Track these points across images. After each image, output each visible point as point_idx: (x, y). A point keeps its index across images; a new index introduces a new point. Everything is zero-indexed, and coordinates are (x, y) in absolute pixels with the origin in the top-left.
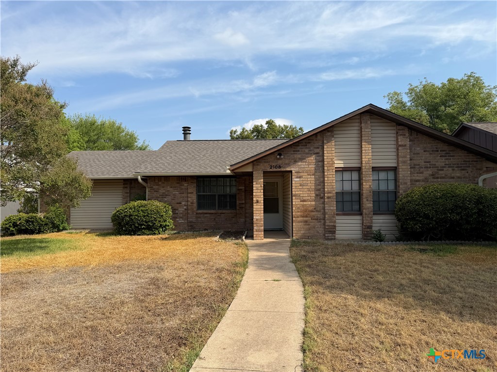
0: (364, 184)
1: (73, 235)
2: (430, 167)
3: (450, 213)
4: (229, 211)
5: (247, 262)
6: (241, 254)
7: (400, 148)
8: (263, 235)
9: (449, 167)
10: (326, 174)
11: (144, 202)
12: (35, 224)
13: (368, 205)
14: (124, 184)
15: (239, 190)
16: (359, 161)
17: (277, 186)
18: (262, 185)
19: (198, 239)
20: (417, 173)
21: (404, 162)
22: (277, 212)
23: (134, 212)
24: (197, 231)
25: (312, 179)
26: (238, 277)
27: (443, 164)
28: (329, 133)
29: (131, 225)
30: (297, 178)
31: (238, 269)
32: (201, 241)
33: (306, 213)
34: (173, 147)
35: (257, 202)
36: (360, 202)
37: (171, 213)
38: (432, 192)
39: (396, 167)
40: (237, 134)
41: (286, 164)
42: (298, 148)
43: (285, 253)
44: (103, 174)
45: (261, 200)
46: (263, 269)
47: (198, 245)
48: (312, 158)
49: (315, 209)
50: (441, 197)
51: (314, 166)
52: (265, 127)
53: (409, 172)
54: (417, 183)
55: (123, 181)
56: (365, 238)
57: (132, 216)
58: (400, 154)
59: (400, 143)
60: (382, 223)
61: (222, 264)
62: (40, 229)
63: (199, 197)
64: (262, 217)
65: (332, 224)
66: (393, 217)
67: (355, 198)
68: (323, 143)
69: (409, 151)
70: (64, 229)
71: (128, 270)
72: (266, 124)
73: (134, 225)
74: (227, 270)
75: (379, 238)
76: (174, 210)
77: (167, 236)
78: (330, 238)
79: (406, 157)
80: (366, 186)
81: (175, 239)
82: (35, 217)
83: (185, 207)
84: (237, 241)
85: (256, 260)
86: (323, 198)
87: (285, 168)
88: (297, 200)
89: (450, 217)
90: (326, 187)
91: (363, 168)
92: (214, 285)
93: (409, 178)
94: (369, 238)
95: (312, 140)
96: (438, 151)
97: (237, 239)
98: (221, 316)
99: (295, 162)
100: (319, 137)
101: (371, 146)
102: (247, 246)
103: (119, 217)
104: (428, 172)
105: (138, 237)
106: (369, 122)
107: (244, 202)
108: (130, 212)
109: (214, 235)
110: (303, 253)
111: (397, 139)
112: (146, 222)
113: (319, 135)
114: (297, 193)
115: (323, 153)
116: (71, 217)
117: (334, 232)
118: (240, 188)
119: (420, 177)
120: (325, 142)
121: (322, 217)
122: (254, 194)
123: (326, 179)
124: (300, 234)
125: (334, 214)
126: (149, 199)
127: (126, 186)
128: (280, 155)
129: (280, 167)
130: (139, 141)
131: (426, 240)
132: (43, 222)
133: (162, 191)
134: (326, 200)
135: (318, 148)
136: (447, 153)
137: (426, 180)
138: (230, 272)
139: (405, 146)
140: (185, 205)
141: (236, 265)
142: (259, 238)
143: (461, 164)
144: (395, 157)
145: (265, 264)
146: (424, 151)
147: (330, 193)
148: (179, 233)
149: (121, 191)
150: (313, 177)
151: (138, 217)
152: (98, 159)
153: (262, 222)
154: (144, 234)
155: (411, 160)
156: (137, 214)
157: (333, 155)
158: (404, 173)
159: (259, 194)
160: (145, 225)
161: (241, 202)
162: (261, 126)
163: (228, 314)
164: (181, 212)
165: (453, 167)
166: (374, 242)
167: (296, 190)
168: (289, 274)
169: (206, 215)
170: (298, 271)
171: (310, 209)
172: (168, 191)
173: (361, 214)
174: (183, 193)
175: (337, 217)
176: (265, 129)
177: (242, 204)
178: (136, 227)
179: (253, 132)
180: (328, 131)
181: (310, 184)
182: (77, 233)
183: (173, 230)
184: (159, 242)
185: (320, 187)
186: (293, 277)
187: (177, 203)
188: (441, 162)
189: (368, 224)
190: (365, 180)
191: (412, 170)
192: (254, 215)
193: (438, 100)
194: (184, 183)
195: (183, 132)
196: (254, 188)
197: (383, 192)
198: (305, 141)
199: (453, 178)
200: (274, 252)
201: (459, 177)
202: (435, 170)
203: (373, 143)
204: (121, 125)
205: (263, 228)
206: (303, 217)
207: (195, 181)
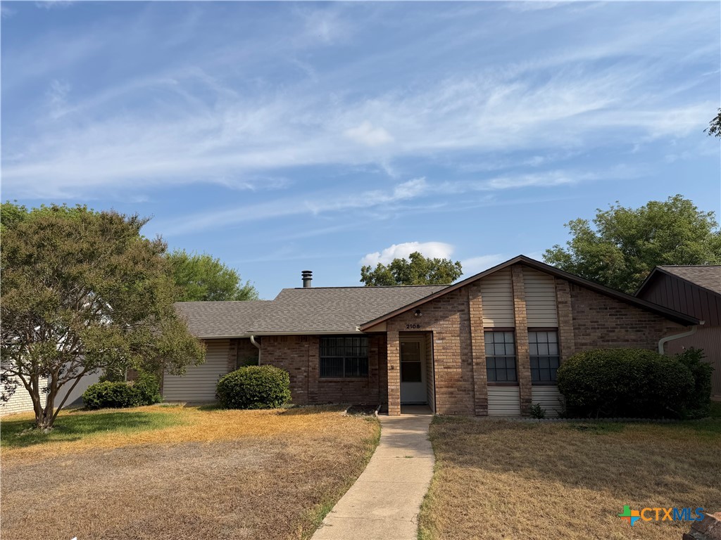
0: (519, 347)
1: (169, 409)
2: (598, 328)
3: (616, 385)
4: (360, 379)
5: (379, 439)
6: (372, 431)
7: (560, 306)
8: (399, 410)
9: (621, 328)
10: (473, 335)
11: (257, 368)
12: (124, 395)
13: (525, 373)
14: (231, 345)
15: (371, 352)
16: (513, 321)
17: (419, 347)
18: (398, 348)
19: (322, 414)
20: (583, 335)
21: (566, 322)
22: (419, 380)
23: (246, 379)
24: (320, 404)
25: (457, 341)
26: (368, 454)
27: (614, 325)
28: (475, 288)
29: (242, 397)
30: (439, 339)
31: (368, 446)
32: (325, 416)
33: (451, 382)
34: (290, 297)
35: (393, 368)
36: (516, 368)
37: (288, 381)
38: (594, 359)
39: (557, 328)
40: (370, 271)
41: (426, 323)
42: (440, 305)
43: (423, 430)
44: (206, 332)
45: (397, 366)
46: (395, 447)
47: (322, 421)
48: (457, 317)
49: (461, 378)
50: (604, 366)
51: (459, 326)
52: (409, 261)
53: (573, 334)
54: (584, 347)
55: (229, 341)
56: (524, 414)
57: (243, 385)
58: (560, 312)
59: (559, 300)
60: (543, 396)
61: (351, 441)
62: (129, 401)
63: (322, 360)
64: (399, 387)
65: (483, 397)
66: (555, 389)
67: (510, 364)
68: (468, 298)
69: (570, 309)
70: (157, 402)
71: (250, 446)
72: (410, 257)
73: (245, 396)
74: (356, 447)
75: (538, 414)
76: (292, 377)
77: (284, 410)
78: (481, 414)
79: (568, 316)
80: (522, 350)
81: (294, 413)
82: (125, 386)
83: (305, 374)
84: (368, 417)
85: (388, 437)
86: (471, 364)
87: (424, 327)
88: (440, 367)
89: (616, 389)
90: (473, 351)
91: (517, 328)
92: (342, 460)
93: (573, 341)
94: (528, 414)
95: (456, 295)
96: (606, 309)
97: (369, 414)
98: (349, 485)
99: (437, 320)
100: (463, 292)
101: (525, 303)
102: (379, 422)
103: (227, 386)
104: (596, 334)
105: (250, 411)
106: (521, 275)
107: (377, 367)
108: (241, 380)
109: (340, 408)
110: (443, 430)
111: (557, 295)
112: (260, 393)
113: (463, 289)
114: (439, 357)
115: (469, 311)
116: (164, 386)
117: (486, 407)
118: (373, 349)
119: (587, 340)
120: (471, 297)
121: (470, 387)
122: (388, 358)
123: (473, 341)
124: (445, 410)
125: (485, 384)
126: (262, 364)
127: (233, 347)
128: (418, 312)
129: (418, 327)
130: (241, 282)
131: (594, 417)
132: (133, 392)
133: (277, 353)
134: (475, 367)
135: (463, 304)
136: (617, 312)
137: (594, 343)
138: (359, 449)
139: (566, 302)
140: (305, 372)
141: (366, 442)
142: (395, 413)
143: (636, 324)
144: (555, 316)
145: (399, 442)
146: (590, 309)
147: (479, 358)
148: (298, 406)
149: (227, 353)
150: (458, 338)
151: (251, 386)
152: (198, 313)
153: (399, 394)
154: (256, 407)
155: (574, 319)
156: (249, 382)
157: (481, 312)
158: (567, 334)
159: (394, 358)
160: (258, 397)
161: (373, 368)
162: (404, 260)
163: (357, 483)
164: (300, 379)
165: (627, 328)
166: (532, 419)
167: (438, 354)
168: (424, 452)
169: (330, 384)
170: (433, 448)
171: (456, 377)
172: (285, 353)
173: (518, 385)
174: (303, 356)
175: (489, 388)
176: (409, 264)
177: (376, 370)
178: (247, 399)
179: (392, 268)
180: (474, 285)
181: (455, 348)
182: (174, 407)
183: (290, 402)
184: (276, 416)
185: (466, 351)
186: (427, 454)
187: (296, 369)
188: (611, 322)
189: (527, 397)
190: (521, 344)
191: (577, 331)
192: (389, 384)
193: (633, 232)
194: (304, 343)
195: (302, 277)
196: (388, 352)
197: (543, 358)
198: (447, 296)
199: (628, 341)
200: (410, 429)
201: (634, 340)
202: (605, 331)
203: (527, 299)
204: (218, 261)
205: (399, 400)
206: (448, 387)
207: (318, 340)
